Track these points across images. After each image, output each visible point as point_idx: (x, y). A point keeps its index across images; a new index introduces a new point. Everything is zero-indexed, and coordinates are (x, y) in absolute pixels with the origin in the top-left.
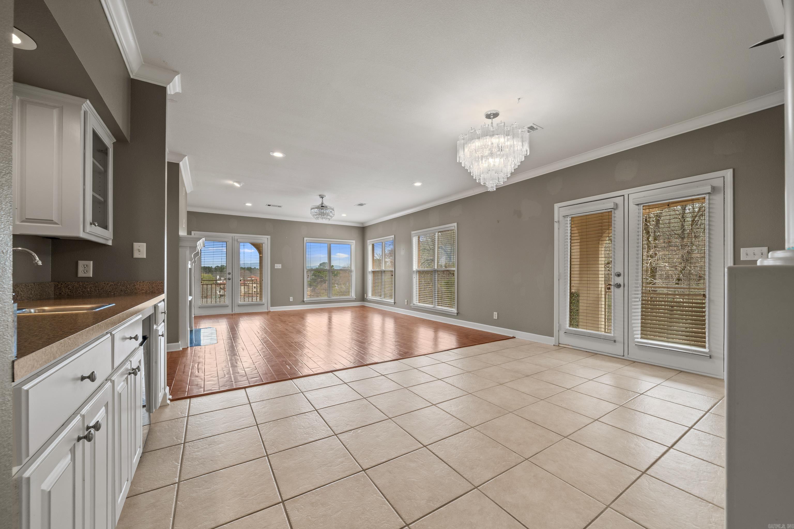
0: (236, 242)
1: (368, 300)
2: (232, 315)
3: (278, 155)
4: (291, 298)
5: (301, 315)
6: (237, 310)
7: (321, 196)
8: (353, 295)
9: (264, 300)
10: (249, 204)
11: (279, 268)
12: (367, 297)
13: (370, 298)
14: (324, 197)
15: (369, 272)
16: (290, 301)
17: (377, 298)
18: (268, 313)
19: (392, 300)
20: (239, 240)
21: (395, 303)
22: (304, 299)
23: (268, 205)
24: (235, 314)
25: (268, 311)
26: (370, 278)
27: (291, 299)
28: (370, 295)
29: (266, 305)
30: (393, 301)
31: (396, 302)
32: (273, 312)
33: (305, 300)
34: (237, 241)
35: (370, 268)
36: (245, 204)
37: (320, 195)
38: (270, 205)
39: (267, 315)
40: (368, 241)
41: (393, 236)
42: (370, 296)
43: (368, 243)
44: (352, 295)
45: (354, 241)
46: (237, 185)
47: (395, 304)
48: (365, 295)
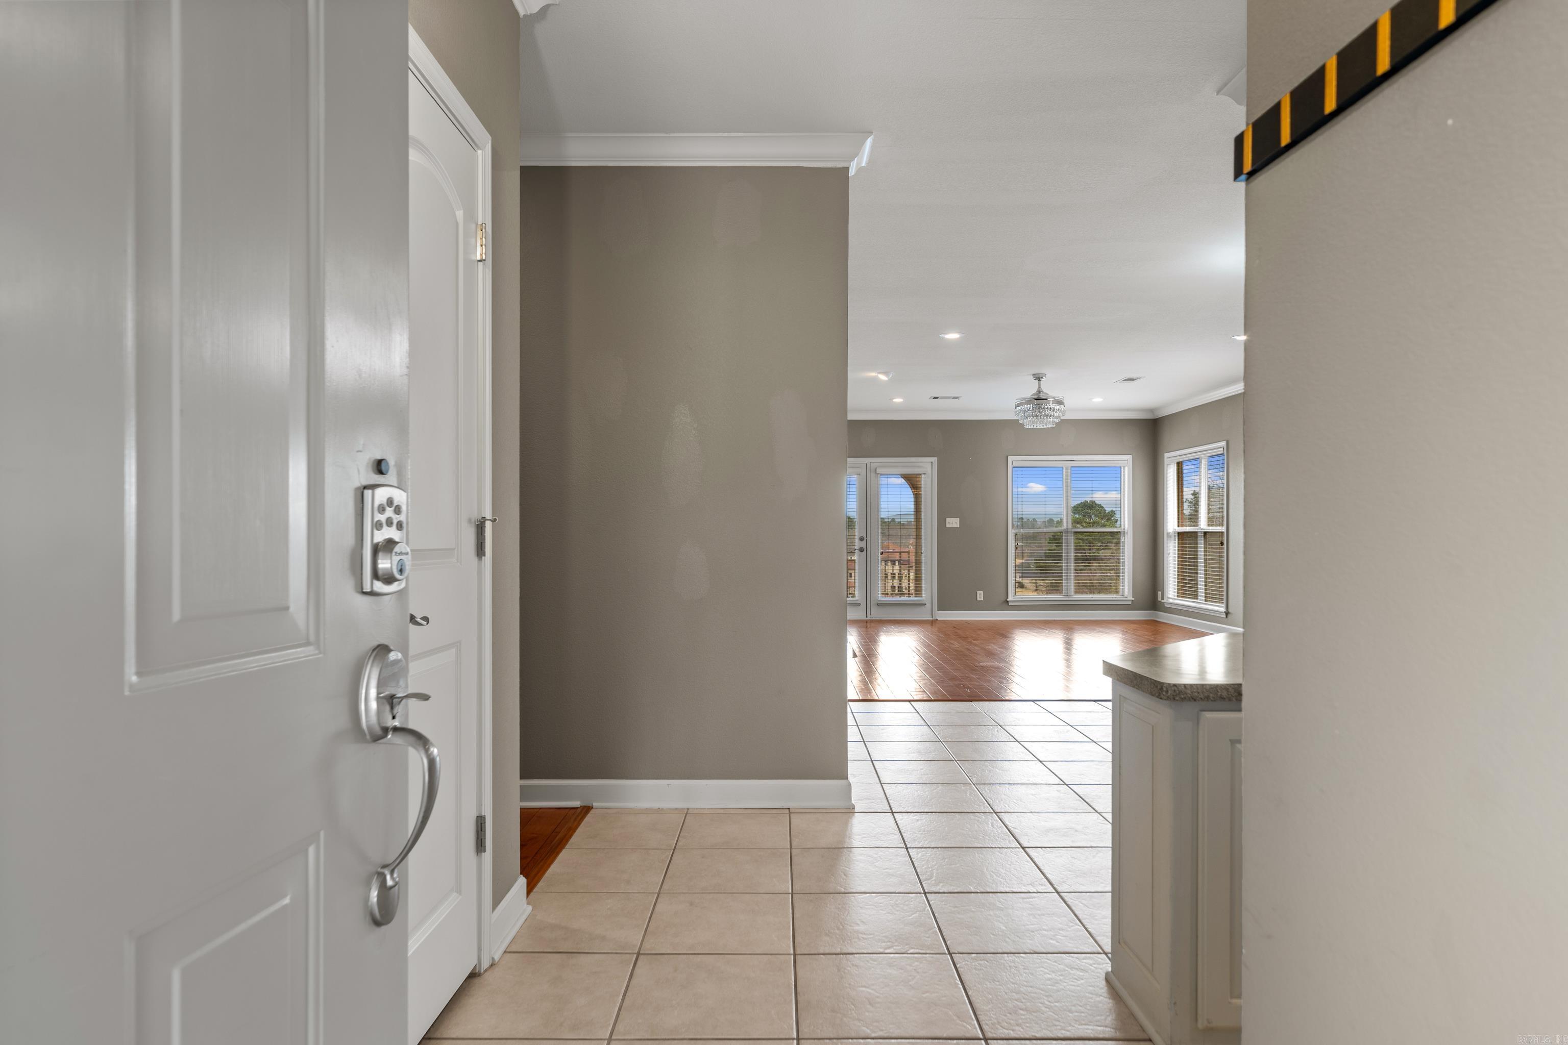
0: (873, 475)
1: (1166, 606)
2: (867, 622)
3: (953, 336)
4: (980, 594)
5: (1002, 632)
6: (876, 614)
7: (1037, 376)
8: (1126, 593)
9: (925, 596)
10: (898, 400)
11: (955, 526)
12: (1163, 599)
13: (1171, 601)
14: (1042, 378)
15: (1168, 534)
16: (979, 599)
17: (1188, 602)
18: (933, 622)
19: (1221, 607)
20: (879, 471)
21: (1227, 613)
22: (1008, 598)
23: (934, 398)
24: (872, 621)
25: (934, 619)
26: (1171, 552)
27: (980, 596)
28: (1171, 592)
29: (928, 605)
30: (1223, 610)
31: (1230, 610)
32: (944, 622)
33: (1010, 599)
34: (876, 472)
35: (1171, 524)
36: (891, 399)
37: (1033, 375)
38: (937, 398)
39: (932, 625)
40: (1166, 455)
41: (1223, 444)
42: (1170, 596)
43: (1166, 461)
44: (1123, 592)
45: (1129, 457)
46: (883, 377)
47: (1229, 616)
48: (1160, 593)
